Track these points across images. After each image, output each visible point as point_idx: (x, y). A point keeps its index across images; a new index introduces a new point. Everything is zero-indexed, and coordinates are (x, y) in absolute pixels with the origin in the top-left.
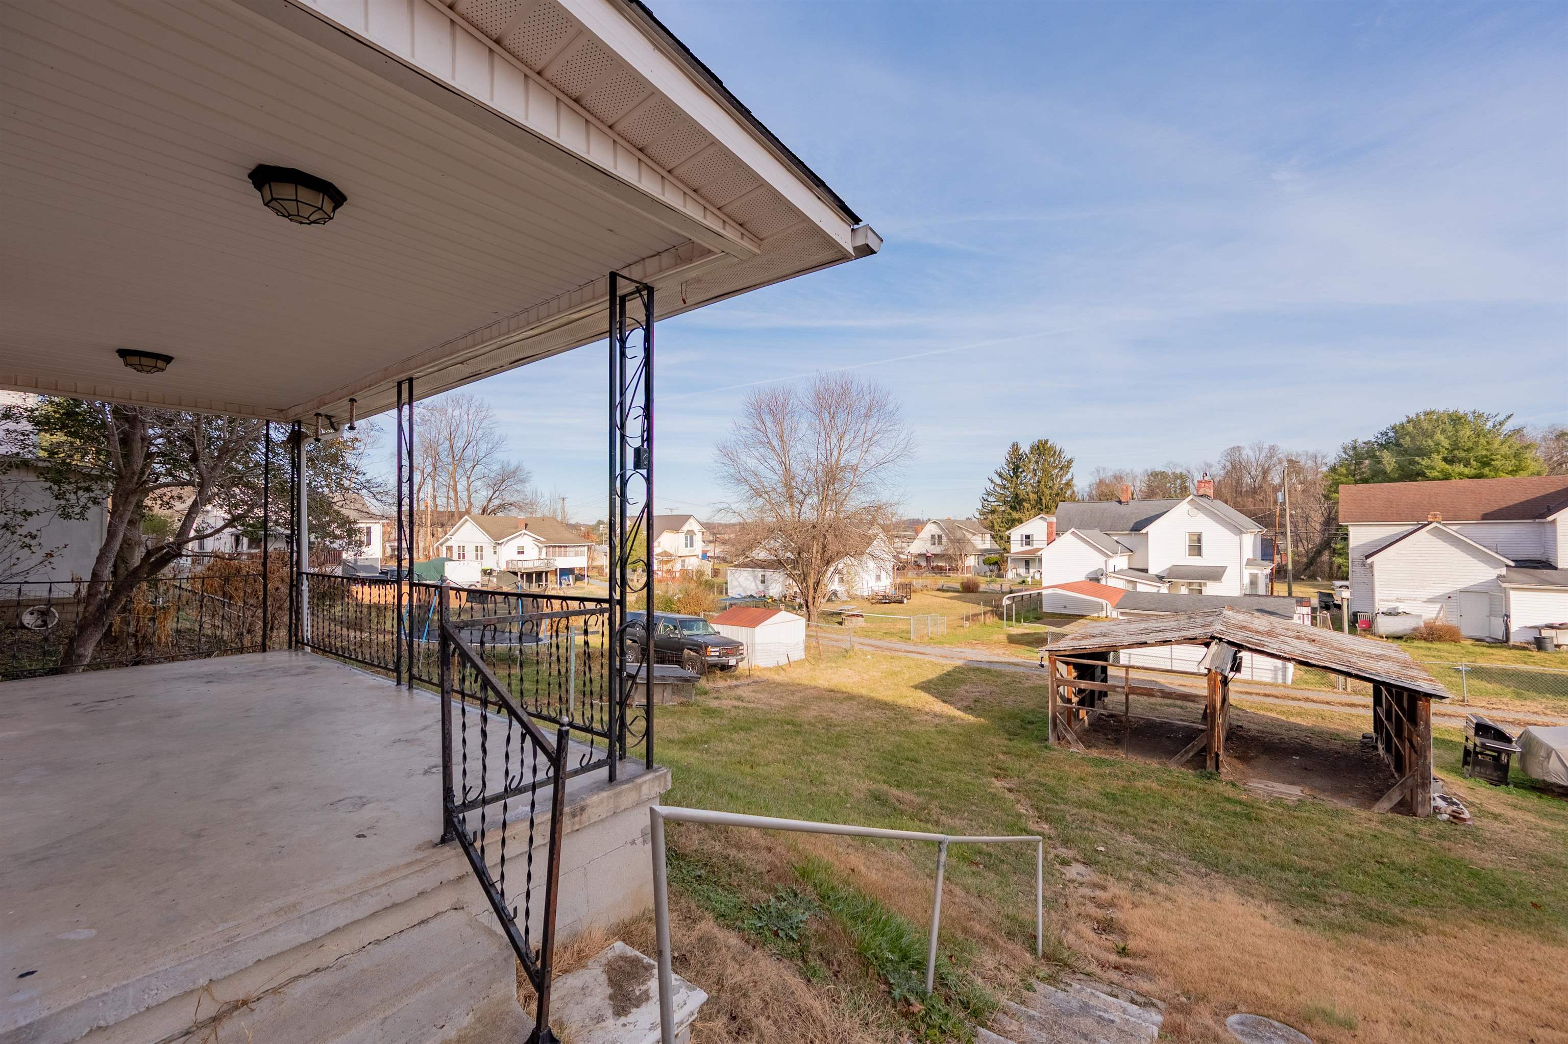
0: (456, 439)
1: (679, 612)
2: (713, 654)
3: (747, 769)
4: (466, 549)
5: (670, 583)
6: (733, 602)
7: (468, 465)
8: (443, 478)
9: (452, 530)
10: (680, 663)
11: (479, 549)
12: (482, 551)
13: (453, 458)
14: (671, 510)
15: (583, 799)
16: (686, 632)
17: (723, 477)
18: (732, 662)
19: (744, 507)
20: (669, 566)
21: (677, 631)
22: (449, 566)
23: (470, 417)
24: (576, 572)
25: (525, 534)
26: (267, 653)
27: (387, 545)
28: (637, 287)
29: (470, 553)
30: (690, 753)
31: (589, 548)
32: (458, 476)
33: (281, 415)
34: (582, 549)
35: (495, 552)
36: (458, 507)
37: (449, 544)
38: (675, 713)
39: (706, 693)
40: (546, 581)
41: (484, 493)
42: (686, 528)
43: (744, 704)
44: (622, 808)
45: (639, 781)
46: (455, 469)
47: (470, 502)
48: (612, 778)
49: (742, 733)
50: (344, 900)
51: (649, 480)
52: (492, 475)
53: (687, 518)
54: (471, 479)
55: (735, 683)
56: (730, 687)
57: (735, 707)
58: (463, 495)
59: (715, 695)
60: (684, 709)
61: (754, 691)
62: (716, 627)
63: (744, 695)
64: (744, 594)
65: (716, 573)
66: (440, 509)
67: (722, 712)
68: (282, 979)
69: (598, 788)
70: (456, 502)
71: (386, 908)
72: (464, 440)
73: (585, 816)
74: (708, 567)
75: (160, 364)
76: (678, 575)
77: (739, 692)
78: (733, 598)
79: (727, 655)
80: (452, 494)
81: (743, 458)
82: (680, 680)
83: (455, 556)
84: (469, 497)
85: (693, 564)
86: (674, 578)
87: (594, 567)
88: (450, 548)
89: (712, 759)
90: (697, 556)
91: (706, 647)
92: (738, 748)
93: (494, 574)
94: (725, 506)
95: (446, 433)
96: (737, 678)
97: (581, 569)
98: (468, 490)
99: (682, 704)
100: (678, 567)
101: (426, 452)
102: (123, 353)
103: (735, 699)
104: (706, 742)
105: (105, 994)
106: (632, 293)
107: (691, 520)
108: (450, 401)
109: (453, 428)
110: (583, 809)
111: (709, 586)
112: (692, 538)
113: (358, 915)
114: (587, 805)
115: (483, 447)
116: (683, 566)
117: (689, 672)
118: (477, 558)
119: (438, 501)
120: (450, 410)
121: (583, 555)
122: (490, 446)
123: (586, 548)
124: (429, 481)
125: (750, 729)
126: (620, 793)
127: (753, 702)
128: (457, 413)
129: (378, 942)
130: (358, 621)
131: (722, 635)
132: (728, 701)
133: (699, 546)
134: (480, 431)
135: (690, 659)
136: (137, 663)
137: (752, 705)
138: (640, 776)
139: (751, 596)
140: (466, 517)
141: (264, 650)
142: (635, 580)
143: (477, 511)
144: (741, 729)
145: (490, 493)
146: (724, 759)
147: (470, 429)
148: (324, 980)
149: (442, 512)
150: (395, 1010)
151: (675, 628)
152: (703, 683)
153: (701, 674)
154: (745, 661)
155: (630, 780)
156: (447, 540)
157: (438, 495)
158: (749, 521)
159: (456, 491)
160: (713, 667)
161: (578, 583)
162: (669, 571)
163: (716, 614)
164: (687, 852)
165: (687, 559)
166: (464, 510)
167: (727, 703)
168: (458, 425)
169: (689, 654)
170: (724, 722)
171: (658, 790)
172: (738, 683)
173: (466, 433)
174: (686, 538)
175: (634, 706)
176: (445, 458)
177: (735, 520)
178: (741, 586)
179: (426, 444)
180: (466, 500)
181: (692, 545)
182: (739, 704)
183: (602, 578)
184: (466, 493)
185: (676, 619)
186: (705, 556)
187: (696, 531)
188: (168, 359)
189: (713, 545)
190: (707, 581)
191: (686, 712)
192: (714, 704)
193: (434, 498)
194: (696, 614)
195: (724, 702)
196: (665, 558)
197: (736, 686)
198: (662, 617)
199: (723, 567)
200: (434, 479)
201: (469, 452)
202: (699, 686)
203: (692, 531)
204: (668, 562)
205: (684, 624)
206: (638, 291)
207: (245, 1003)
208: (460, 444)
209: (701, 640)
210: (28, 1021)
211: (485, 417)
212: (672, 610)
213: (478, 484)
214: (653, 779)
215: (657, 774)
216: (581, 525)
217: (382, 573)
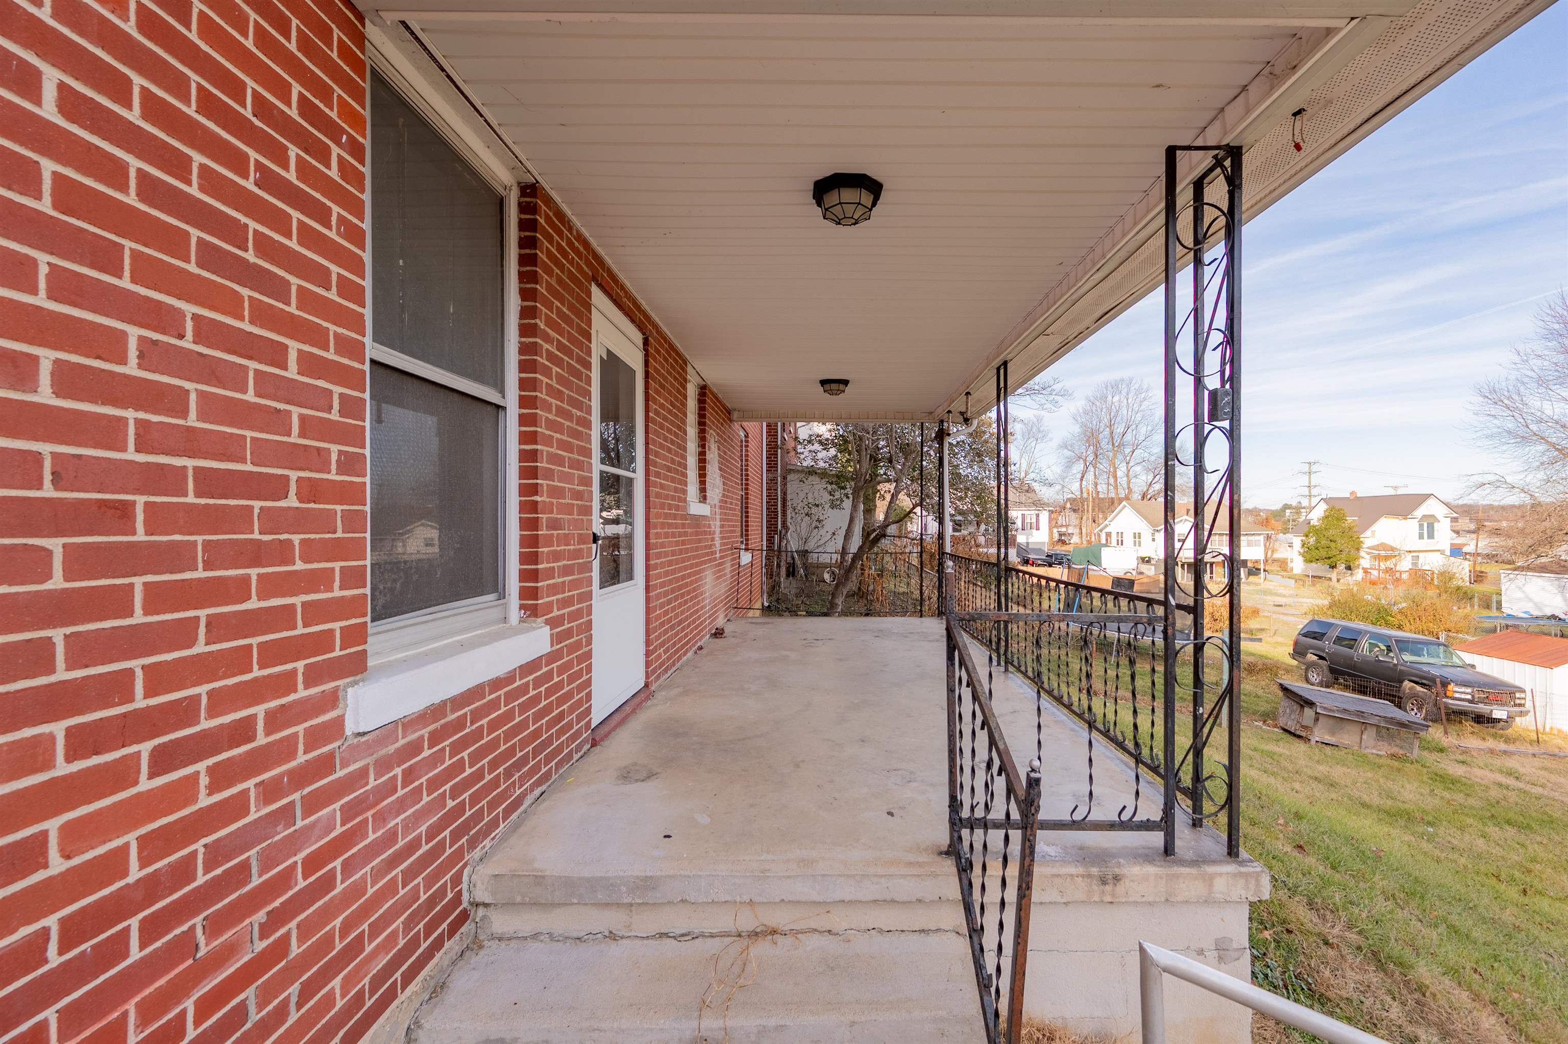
0: (1116, 426)
1: (1400, 628)
2: (1459, 695)
3: (1513, 893)
4: (1124, 535)
5: (1390, 586)
6: (1510, 623)
7: (1128, 450)
8: (1104, 465)
9: (1112, 516)
10: (1398, 701)
11: (1137, 536)
12: (1140, 538)
13: (1113, 444)
14: (1395, 488)
15: (1119, 865)
16: (1407, 657)
17: (1490, 437)
18: (1499, 713)
19: (1535, 479)
20: (1389, 564)
21: (1391, 654)
22: (1105, 552)
23: (1130, 401)
24: (1250, 565)
25: (1186, 520)
26: (923, 619)
27: (1055, 530)
28: (1215, 157)
29: (1128, 540)
30: (1395, 832)
31: (1268, 538)
32: (1117, 462)
33: (931, 417)
34: (1257, 538)
35: (1154, 540)
36: (1117, 494)
37: (1107, 530)
38: (1380, 767)
39: (1441, 750)
40: (1212, 573)
41: (1144, 478)
42: (1420, 512)
43: (1521, 785)
44: (1180, 899)
45: (1211, 869)
46: (1115, 456)
47: (1129, 488)
48: (1168, 850)
49: (1511, 831)
50: (848, 876)
51: (1233, 436)
52: (1153, 458)
53: (1422, 498)
54: (1131, 464)
55: (1503, 746)
56: (1492, 751)
57: (1500, 785)
58: (1123, 481)
59: (1461, 758)
60: (1396, 764)
61: (1545, 769)
62: (1468, 658)
63: (1522, 770)
64: (1536, 613)
65: (1478, 577)
66: (1101, 496)
67: (1472, 786)
68: (802, 925)
69: (1145, 857)
70: (1116, 487)
71: (885, 901)
72: (1124, 425)
73: (1120, 888)
74: (1462, 570)
75: (842, 387)
76: (1405, 576)
77: (1512, 763)
78: (1510, 616)
79: (1486, 701)
80: (1112, 481)
81: (1535, 403)
82: (1392, 724)
83: (1114, 542)
84: (1129, 482)
85: (1432, 562)
86: (1398, 580)
87: (1274, 561)
88: (1109, 535)
89: (1437, 852)
90: (1442, 552)
91: (1445, 684)
92: (1497, 851)
93: (1152, 562)
94: (1492, 478)
95: (1106, 421)
96: (1507, 740)
97: (1257, 562)
98: (1128, 476)
99: (1393, 756)
100: (1405, 565)
101: (1088, 441)
102: (823, 382)
103: (1501, 772)
104: (1429, 824)
105: (689, 877)
106: (1211, 170)
107: (1431, 501)
108: (1110, 388)
109: (1112, 414)
110: (1117, 879)
111: (1465, 596)
112: (1431, 527)
113: (860, 896)
114: (1124, 876)
115: (1143, 430)
116: (1415, 564)
117: (1414, 715)
118: (1135, 545)
119: (1099, 488)
120: (1110, 398)
121: (1257, 544)
122: (1150, 428)
123: (1261, 538)
124: (1091, 469)
125: (1529, 827)
126: (1176, 876)
127: (1543, 786)
128: (1116, 399)
129: (881, 931)
130: (1021, 598)
131: (1478, 669)
132: (1487, 773)
133: (1444, 536)
134: (1139, 415)
135: (1414, 696)
136: (867, 615)
137: (1539, 790)
138: (1214, 862)
139: (1554, 617)
140: (1124, 503)
141: (921, 616)
142: (1334, 579)
143: (1136, 496)
144: (1508, 822)
145: (1150, 477)
146: (1463, 861)
147: (1130, 413)
148: (830, 945)
149: (1103, 499)
150: (863, 1019)
151: (1389, 649)
152: (1435, 733)
153: (1435, 721)
154: (1529, 718)
155: (1198, 861)
156: (1106, 526)
157: (1099, 482)
158: (1546, 499)
159: (1115, 477)
160: (1455, 716)
161: (1252, 578)
162: (1389, 570)
163: (1470, 638)
164: (1329, 994)
165: (1421, 555)
166: (1123, 496)
167: (1481, 775)
168: (1118, 411)
169: (1411, 689)
170: (1471, 801)
171: (1243, 893)
172: (1511, 748)
173: (1125, 418)
174: (1421, 526)
175: (1313, 742)
176: (1105, 445)
177: (1514, 499)
178: (1530, 600)
179: (1088, 433)
180: (1125, 486)
181: (1431, 536)
182: (1511, 782)
183: (1285, 574)
184: (1125, 479)
185: (1390, 637)
186: (1456, 551)
187: (1439, 517)
188: (846, 382)
189: (1474, 536)
190: (1458, 588)
191: (1399, 770)
192: (1459, 771)
193: (1096, 485)
194: (1431, 633)
195: (1478, 772)
196: (1383, 553)
197: (1505, 752)
198: (1366, 632)
199: (1491, 569)
200: (1095, 467)
201: (1129, 437)
202: (1429, 738)
203: (1432, 516)
204: (1387, 558)
205: (1404, 645)
206: (1218, 163)
207: (774, 932)
208: (1120, 429)
209: (1435, 672)
210: (651, 874)
211: (1145, 399)
212: (1388, 625)
213: (1138, 469)
214: (1235, 875)
215: (1243, 869)
216: (1260, 510)
217: (1048, 556)
